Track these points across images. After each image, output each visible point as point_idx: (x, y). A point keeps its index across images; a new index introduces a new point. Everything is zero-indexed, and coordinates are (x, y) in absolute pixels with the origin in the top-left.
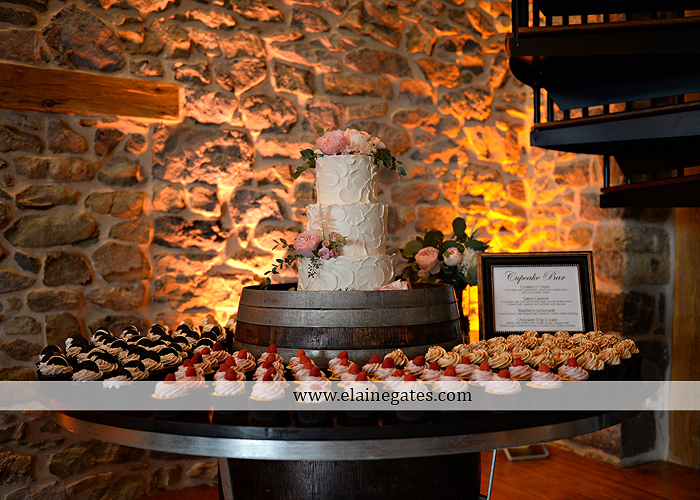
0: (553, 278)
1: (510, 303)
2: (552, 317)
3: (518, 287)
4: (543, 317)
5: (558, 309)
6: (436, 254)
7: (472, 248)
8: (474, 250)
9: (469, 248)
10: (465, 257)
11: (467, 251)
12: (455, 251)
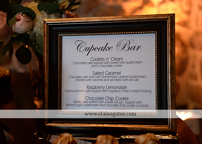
0: (126, 48)
1: (78, 78)
2: (122, 95)
3: (87, 59)
4: (113, 95)
5: (131, 85)
6: (5, 19)
7: (46, 11)
8: (48, 14)
9: (43, 11)
10: (37, 23)
11: (41, 15)
12: (22, 17)
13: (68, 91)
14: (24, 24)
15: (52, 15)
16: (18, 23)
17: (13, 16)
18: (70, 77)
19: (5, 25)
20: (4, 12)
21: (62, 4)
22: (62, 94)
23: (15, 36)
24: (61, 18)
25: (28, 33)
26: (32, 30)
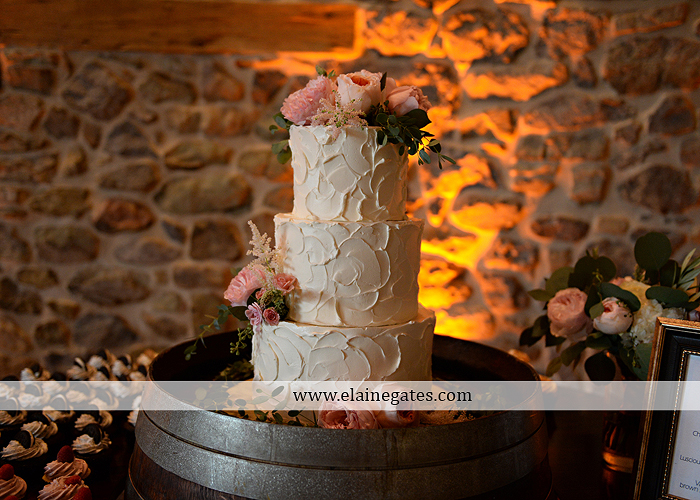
6: (582, 304)
7: (660, 302)
8: (664, 307)
9: (655, 301)
10: (640, 320)
11: (649, 308)
12: (615, 307)
13: (687, 460)
14: (618, 318)
15: (672, 312)
16: (606, 316)
17: (599, 301)
18: (696, 433)
19: (581, 314)
20: (581, 290)
21: (689, 291)
22: (675, 461)
23: (595, 335)
24: (688, 319)
25: (621, 335)
26: (629, 330)
